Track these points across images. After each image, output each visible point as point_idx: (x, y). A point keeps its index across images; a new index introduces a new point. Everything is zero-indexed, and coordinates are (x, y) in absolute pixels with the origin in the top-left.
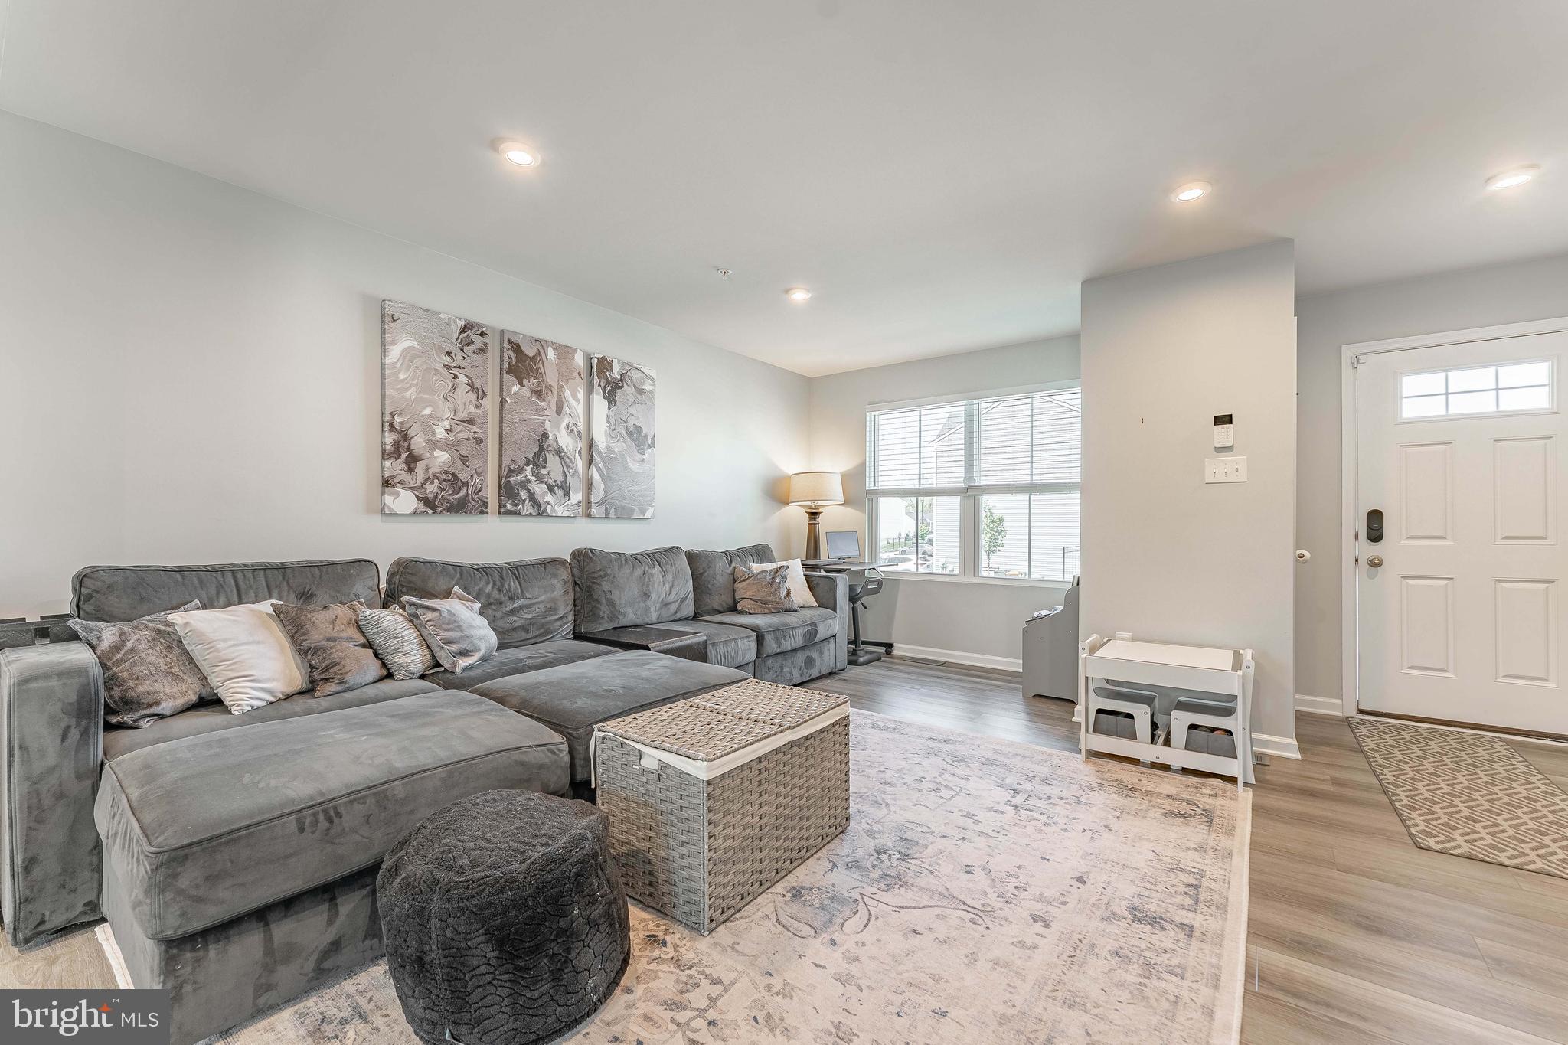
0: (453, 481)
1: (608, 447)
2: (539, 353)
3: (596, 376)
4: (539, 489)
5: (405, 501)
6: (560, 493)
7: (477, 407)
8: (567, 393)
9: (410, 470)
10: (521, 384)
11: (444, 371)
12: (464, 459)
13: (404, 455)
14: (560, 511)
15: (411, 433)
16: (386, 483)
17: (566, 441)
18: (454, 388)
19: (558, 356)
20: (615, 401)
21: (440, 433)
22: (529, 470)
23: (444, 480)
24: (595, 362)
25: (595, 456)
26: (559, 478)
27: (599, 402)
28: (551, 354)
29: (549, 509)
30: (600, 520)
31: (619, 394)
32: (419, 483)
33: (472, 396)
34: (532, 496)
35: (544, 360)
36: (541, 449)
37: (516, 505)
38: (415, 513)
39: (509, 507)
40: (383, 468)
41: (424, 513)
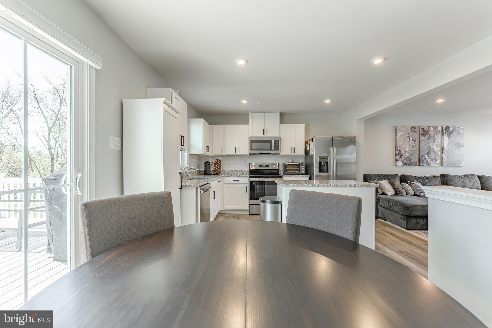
0: (409, 159)
1: (448, 148)
2: (429, 129)
3: (444, 132)
4: (429, 160)
5: (400, 163)
6: (434, 160)
7: (414, 143)
8: (436, 137)
9: (401, 157)
10: (424, 137)
11: (407, 137)
12: (411, 155)
13: (400, 155)
14: (434, 165)
15: (401, 150)
16: (396, 160)
17: (436, 148)
18: (409, 140)
19: (434, 129)
20: (450, 137)
21: (407, 150)
22: (426, 156)
23: (407, 159)
24: (444, 128)
25: (444, 151)
26: (434, 157)
27: (445, 138)
28: (432, 129)
29: (431, 164)
30: (446, 167)
31: (452, 135)
32: (403, 160)
33: (413, 141)
34: (427, 162)
35: (430, 131)
36: (429, 151)
37: (423, 164)
38: (402, 166)
39: (421, 164)
40: (396, 158)
41: (404, 166)
